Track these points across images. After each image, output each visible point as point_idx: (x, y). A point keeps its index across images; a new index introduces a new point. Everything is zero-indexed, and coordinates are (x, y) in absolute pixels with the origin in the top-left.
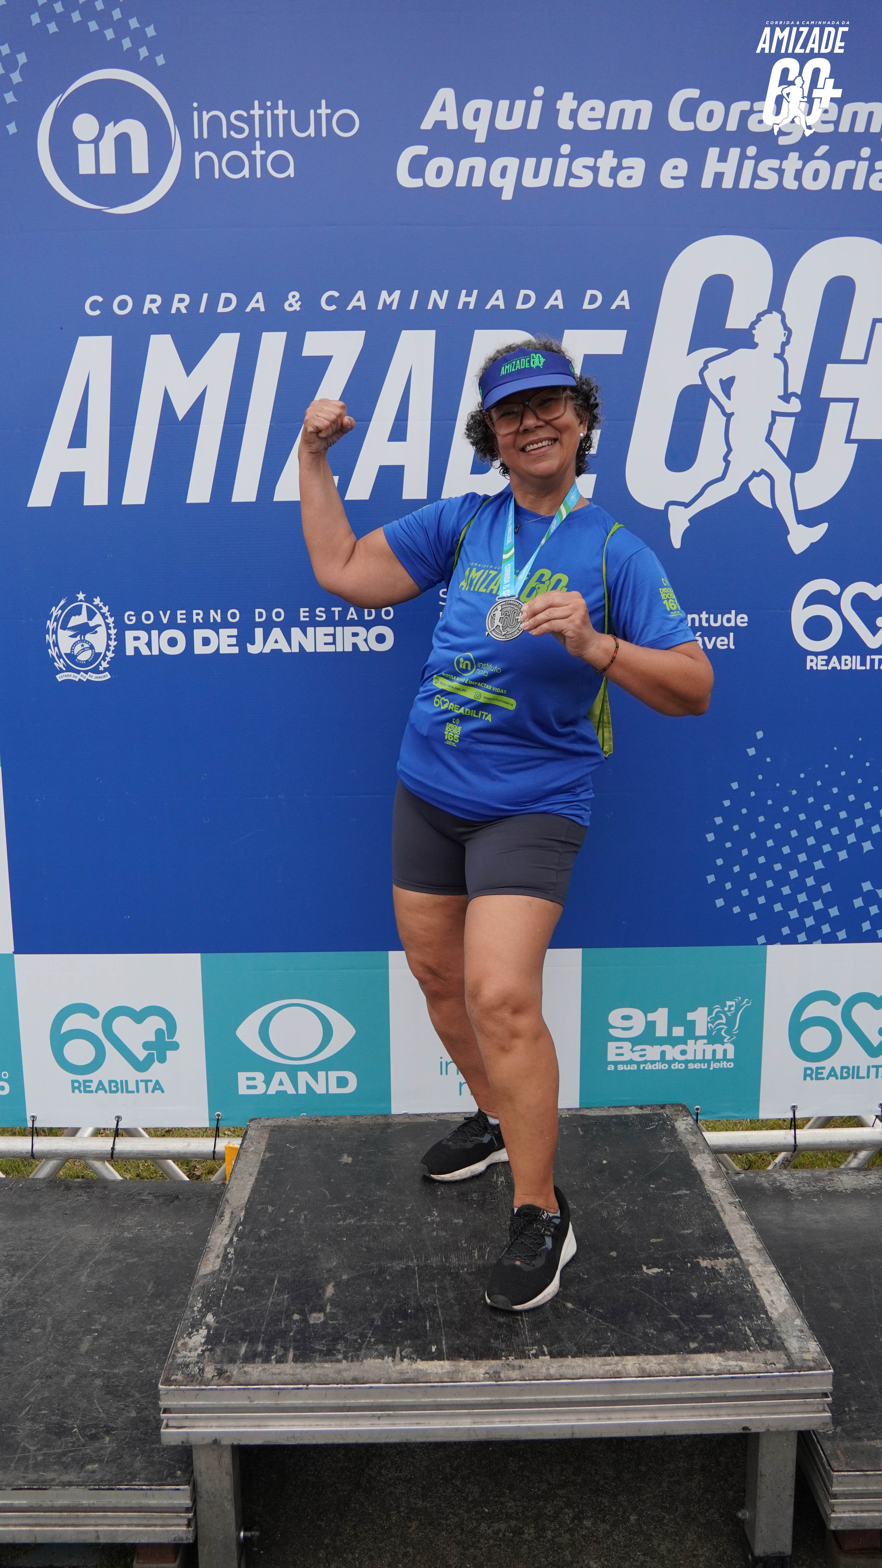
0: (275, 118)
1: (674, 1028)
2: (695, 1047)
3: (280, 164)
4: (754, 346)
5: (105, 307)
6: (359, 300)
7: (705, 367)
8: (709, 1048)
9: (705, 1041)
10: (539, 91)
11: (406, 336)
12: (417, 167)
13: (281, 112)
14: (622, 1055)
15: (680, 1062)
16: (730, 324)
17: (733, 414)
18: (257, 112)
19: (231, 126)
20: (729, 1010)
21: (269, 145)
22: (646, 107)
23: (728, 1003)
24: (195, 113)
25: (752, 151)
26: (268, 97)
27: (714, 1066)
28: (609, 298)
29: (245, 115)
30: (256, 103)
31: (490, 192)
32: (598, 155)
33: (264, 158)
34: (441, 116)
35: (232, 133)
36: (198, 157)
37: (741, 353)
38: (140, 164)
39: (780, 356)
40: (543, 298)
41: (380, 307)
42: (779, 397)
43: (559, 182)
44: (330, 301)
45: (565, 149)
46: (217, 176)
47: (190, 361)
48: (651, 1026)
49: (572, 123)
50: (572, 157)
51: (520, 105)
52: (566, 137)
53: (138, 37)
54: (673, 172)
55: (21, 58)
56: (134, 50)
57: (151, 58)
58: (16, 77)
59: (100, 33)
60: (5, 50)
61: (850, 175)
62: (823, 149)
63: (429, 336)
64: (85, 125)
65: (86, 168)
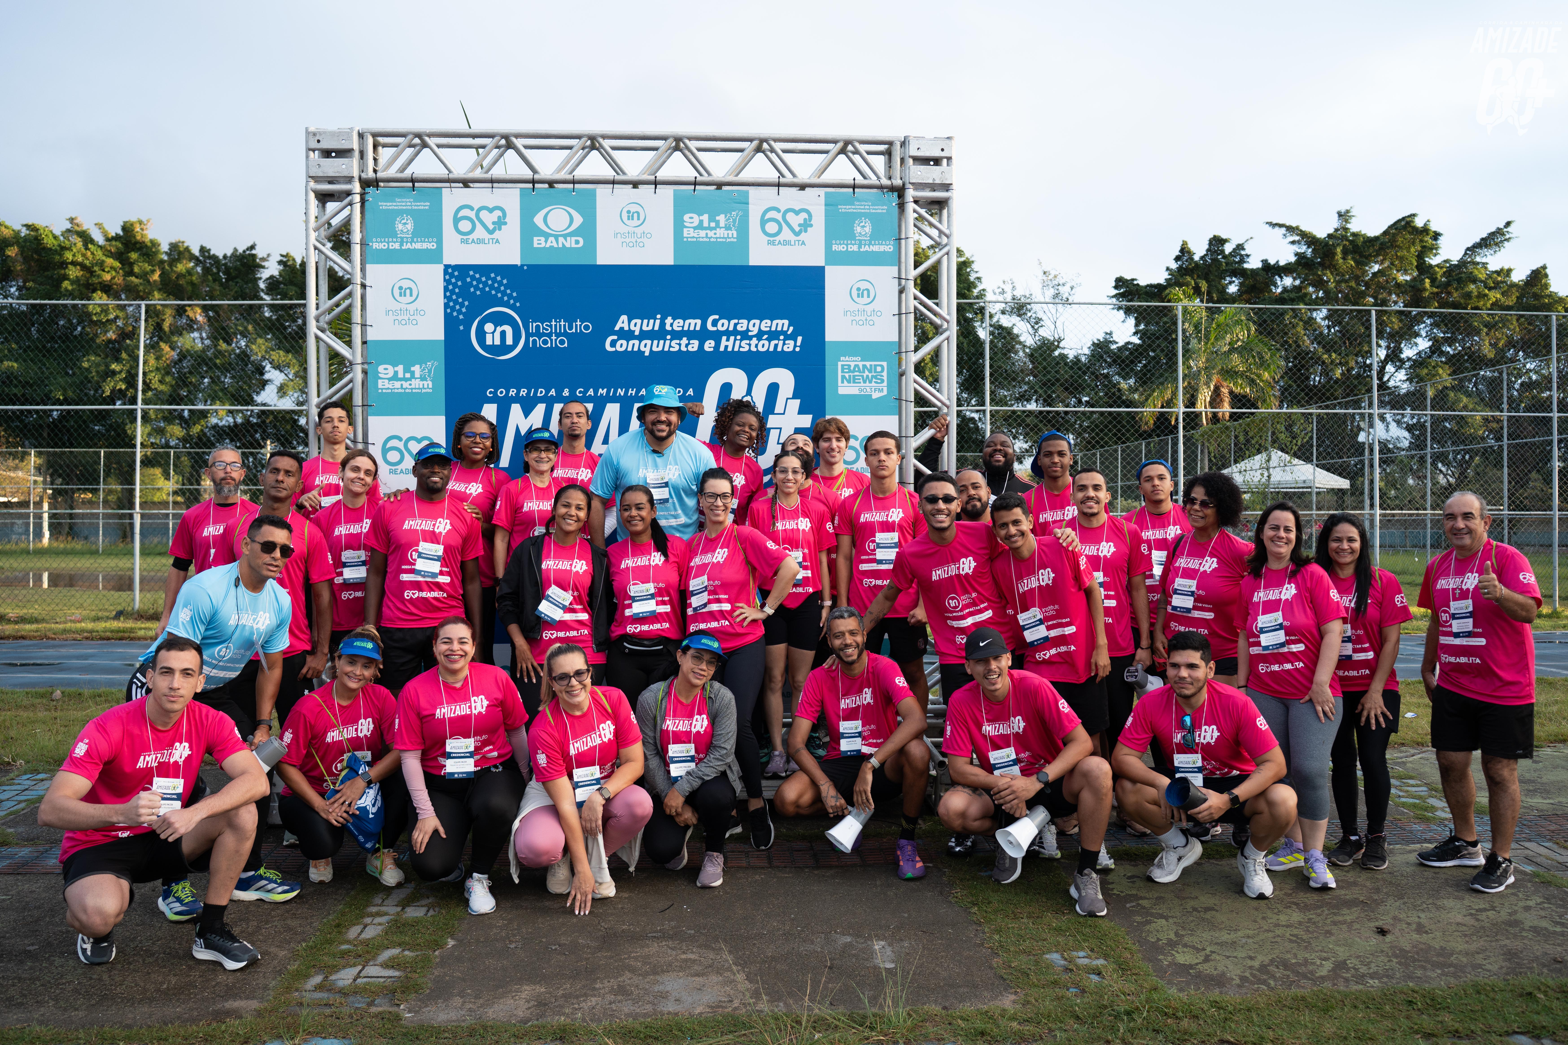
0: (560, 325)
3: (562, 342)
5: (495, 393)
6: (591, 392)
10: (659, 316)
11: (609, 405)
12: (613, 344)
13: (562, 323)
18: (553, 323)
19: (544, 328)
21: (558, 335)
22: (699, 322)
24: (530, 324)
25: (739, 337)
26: (558, 318)
29: (549, 324)
30: (553, 320)
31: (640, 353)
32: (681, 339)
33: (556, 340)
34: (622, 325)
35: (544, 331)
36: (531, 339)
38: (509, 341)
41: (599, 395)
43: (666, 349)
45: (669, 337)
46: (538, 346)
47: (527, 413)
49: (671, 328)
50: (671, 340)
51: (652, 321)
52: (669, 332)
53: (510, 296)
54: (709, 346)
55: (466, 303)
56: (508, 301)
57: (514, 304)
58: (464, 310)
59: (496, 295)
60: (460, 300)
61: (776, 346)
62: (766, 337)
63: (617, 406)
64: (489, 327)
65: (489, 342)
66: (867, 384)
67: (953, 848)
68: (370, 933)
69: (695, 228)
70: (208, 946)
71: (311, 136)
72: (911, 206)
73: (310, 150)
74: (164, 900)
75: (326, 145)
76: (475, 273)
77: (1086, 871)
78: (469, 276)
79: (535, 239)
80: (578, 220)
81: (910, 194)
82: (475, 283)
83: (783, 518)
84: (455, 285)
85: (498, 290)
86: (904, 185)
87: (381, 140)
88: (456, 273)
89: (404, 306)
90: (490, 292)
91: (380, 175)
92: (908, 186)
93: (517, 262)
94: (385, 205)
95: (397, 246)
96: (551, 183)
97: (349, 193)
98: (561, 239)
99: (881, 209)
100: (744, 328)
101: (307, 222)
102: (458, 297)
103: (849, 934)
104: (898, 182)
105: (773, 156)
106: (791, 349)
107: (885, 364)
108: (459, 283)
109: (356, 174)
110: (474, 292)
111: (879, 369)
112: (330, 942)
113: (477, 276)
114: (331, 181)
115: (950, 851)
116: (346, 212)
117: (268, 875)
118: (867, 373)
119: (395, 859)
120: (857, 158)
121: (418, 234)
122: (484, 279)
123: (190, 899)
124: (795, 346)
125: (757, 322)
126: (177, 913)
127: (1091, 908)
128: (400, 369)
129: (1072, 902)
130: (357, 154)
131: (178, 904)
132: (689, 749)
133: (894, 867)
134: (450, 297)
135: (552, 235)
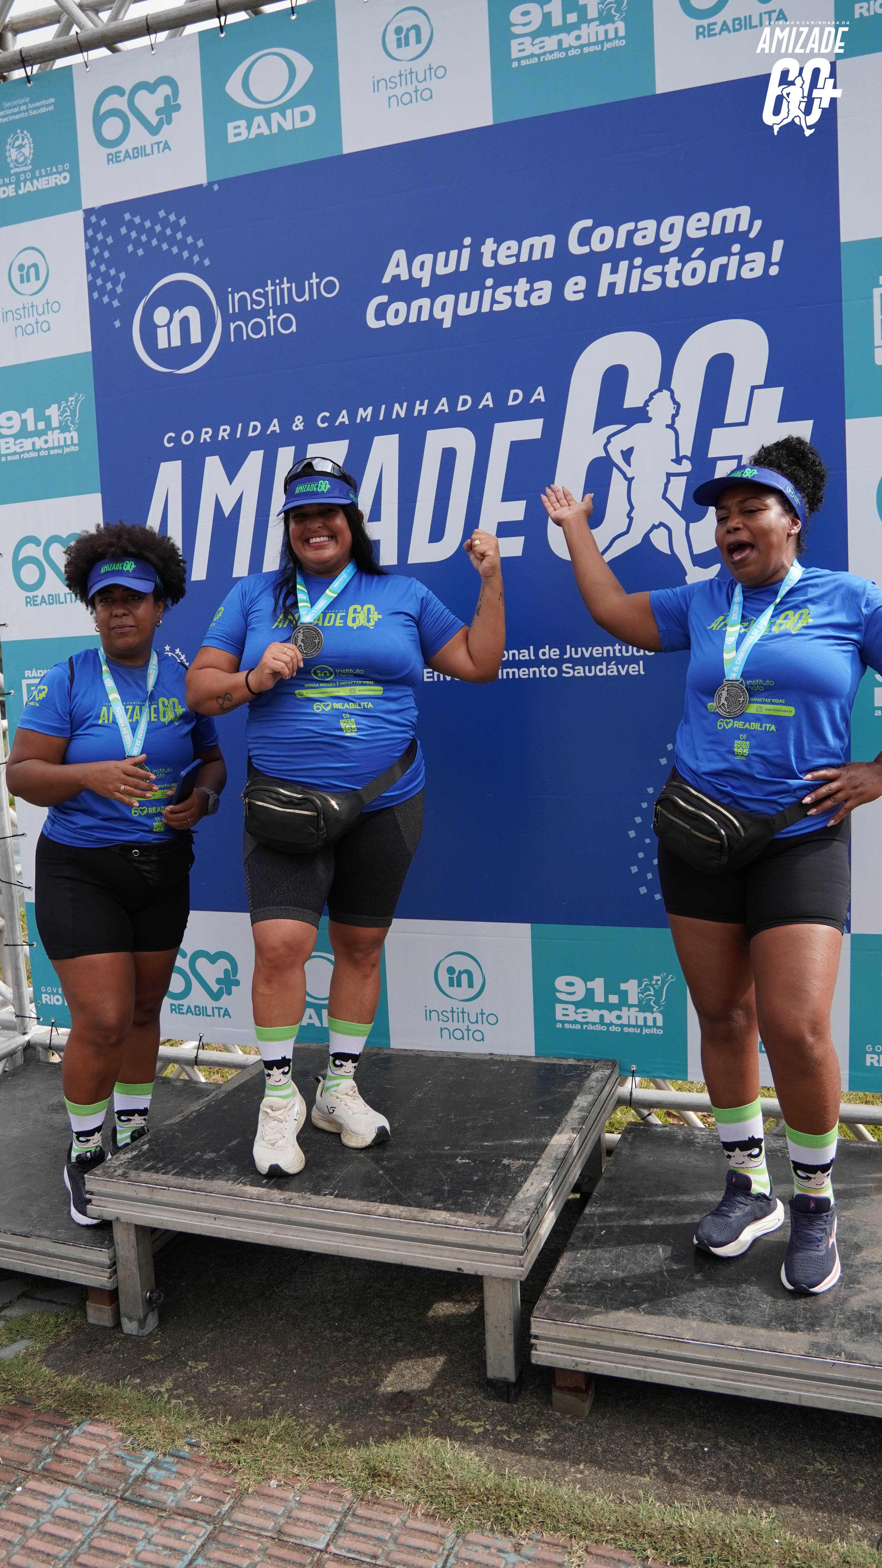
0: (282, 290)
1: (610, 996)
2: (629, 1013)
3: (287, 324)
4: (649, 420)
5: (176, 440)
6: (343, 417)
7: (608, 441)
8: (641, 1016)
9: (637, 1009)
10: (467, 241)
11: (378, 440)
12: (381, 313)
13: (285, 286)
14: (568, 1015)
15: (616, 1025)
16: (627, 404)
17: (633, 478)
18: (270, 288)
19: (253, 301)
20: (656, 984)
21: (278, 311)
22: (550, 240)
23: (655, 978)
24: (230, 296)
25: (638, 261)
26: (276, 276)
27: (646, 1031)
28: (528, 395)
29: (262, 291)
30: (269, 282)
31: (434, 323)
32: (514, 283)
33: (275, 321)
34: (396, 272)
35: (254, 306)
36: (232, 326)
37: (638, 427)
38: (196, 337)
39: (671, 426)
40: (477, 401)
41: (358, 421)
42: (672, 460)
43: (485, 309)
44: (323, 420)
45: (489, 282)
46: (245, 338)
47: (231, 474)
48: (590, 992)
49: (493, 261)
50: (494, 288)
51: (454, 253)
52: (489, 273)
53: (193, 249)
54: (574, 288)
55: (123, 276)
56: (190, 258)
57: (201, 262)
58: (119, 289)
59: (169, 251)
60: (113, 272)
61: (724, 269)
62: (699, 251)
63: (394, 439)
64: (161, 315)
65: (162, 344)
69: (534, 34)
76: (133, 215)
78: (123, 223)
79: (230, 126)
80: (304, 70)
82: (134, 234)
84: (103, 245)
85: (172, 240)
88: (103, 223)
89: (28, 300)
90: (159, 246)
93: (200, 178)
95: (12, 190)
96: (253, 8)
98: (276, 117)
100: (650, 240)
102: (108, 268)
106: (758, 272)
108: (109, 240)
110: (134, 252)
113: (137, 220)
121: (41, 161)
122: (147, 223)
124: (768, 264)
125: (679, 220)
128: (30, 414)
134: (97, 268)
135: (258, 112)
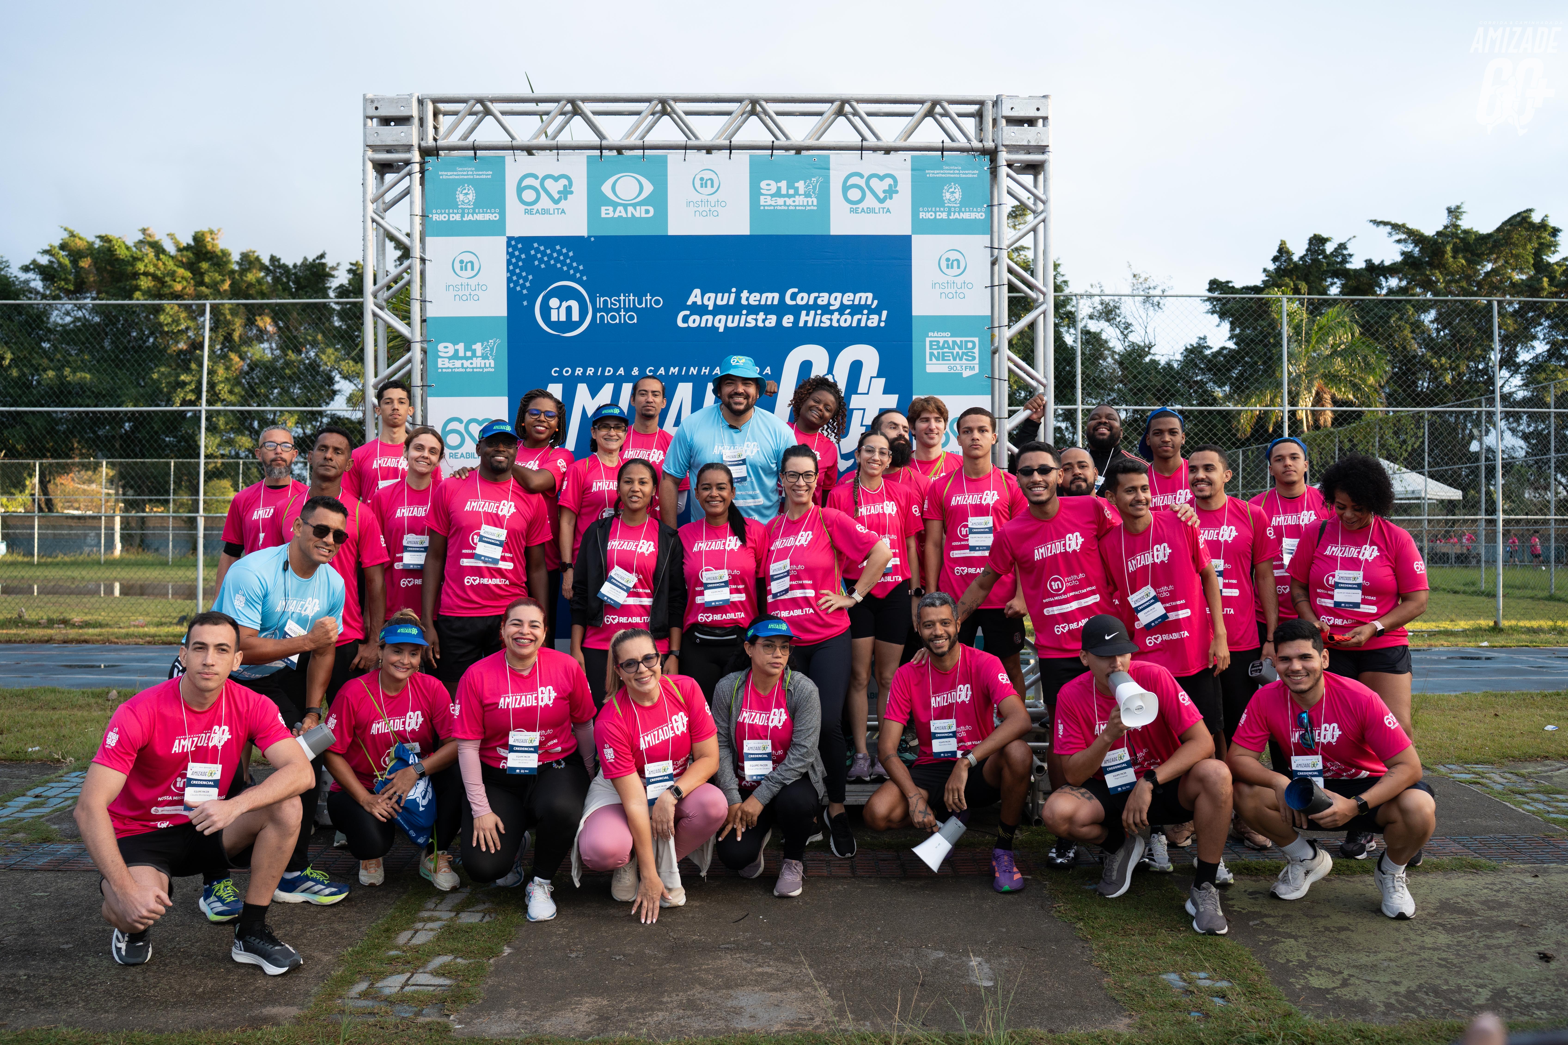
0: (629, 300)
3: (631, 318)
5: (560, 372)
6: (662, 371)
10: (734, 290)
11: (681, 385)
12: (685, 319)
13: (632, 298)
18: (622, 298)
19: (612, 303)
21: (627, 310)
22: (776, 295)
24: (598, 299)
25: (819, 312)
26: (627, 292)
29: (618, 299)
30: (622, 294)
31: (714, 328)
32: (757, 314)
33: (624, 316)
34: (695, 300)
35: (612, 306)
36: (598, 315)
38: (575, 317)
41: (670, 373)
43: (742, 325)
45: (744, 312)
46: (606, 322)
47: (594, 393)
49: (747, 302)
50: (747, 315)
51: (726, 295)
52: (744, 307)
53: (576, 270)
54: (788, 321)
55: (530, 277)
56: (574, 274)
57: (581, 278)
58: (528, 284)
59: (561, 268)
60: (524, 274)
61: (859, 321)
62: (848, 311)
63: (690, 385)
64: (554, 302)
65: (554, 318)
66: (958, 361)
67: (1053, 858)
68: (421, 939)
69: (772, 196)
70: (248, 949)
71: (369, 103)
72: (1004, 170)
73: (368, 117)
74: (205, 900)
75: (384, 112)
76: (540, 245)
77: (1204, 885)
78: (533, 248)
79: (603, 208)
80: (648, 188)
81: (1004, 157)
82: (539, 256)
83: (867, 503)
84: (518, 258)
85: (563, 263)
86: (996, 147)
87: (442, 107)
88: (520, 246)
89: (465, 281)
90: (555, 265)
91: (441, 143)
92: (1001, 148)
93: (584, 233)
94: (445, 175)
95: (457, 217)
96: (619, 150)
97: (407, 163)
98: (630, 209)
99: (972, 174)
100: (825, 302)
101: (365, 193)
102: (522, 271)
103: (942, 949)
104: (989, 144)
105: (856, 120)
106: (875, 324)
107: (976, 340)
108: (523, 256)
109: (415, 142)
110: (539, 265)
111: (970, 345)
112: (378, 947)
113: (542, 248)
114: (389, 149)
115: (1051, 863)
116: (406, 182)
117: (314, 875)
118: (957, 349)
119: (449, 862)
120: (946, 121)
121: (480, 204)
122: (548, 251)
123: (232, 898)
124: (880, 321)
125: (839, 295)
126: (218, 914)
127: (1211, 926)
128: (461, 347)
129: (1188, 919)
130: (416, 121)
131: (219, 904)
132: (766, 746)
133: (989, 879)
134: (514, 270)
135: (620, 204)
